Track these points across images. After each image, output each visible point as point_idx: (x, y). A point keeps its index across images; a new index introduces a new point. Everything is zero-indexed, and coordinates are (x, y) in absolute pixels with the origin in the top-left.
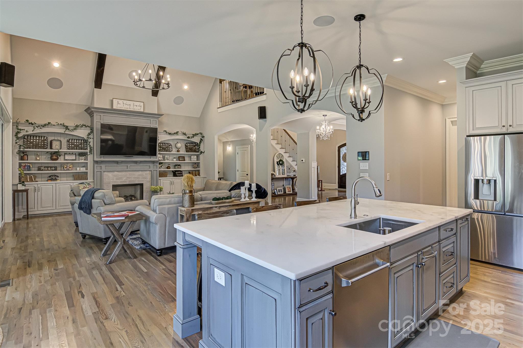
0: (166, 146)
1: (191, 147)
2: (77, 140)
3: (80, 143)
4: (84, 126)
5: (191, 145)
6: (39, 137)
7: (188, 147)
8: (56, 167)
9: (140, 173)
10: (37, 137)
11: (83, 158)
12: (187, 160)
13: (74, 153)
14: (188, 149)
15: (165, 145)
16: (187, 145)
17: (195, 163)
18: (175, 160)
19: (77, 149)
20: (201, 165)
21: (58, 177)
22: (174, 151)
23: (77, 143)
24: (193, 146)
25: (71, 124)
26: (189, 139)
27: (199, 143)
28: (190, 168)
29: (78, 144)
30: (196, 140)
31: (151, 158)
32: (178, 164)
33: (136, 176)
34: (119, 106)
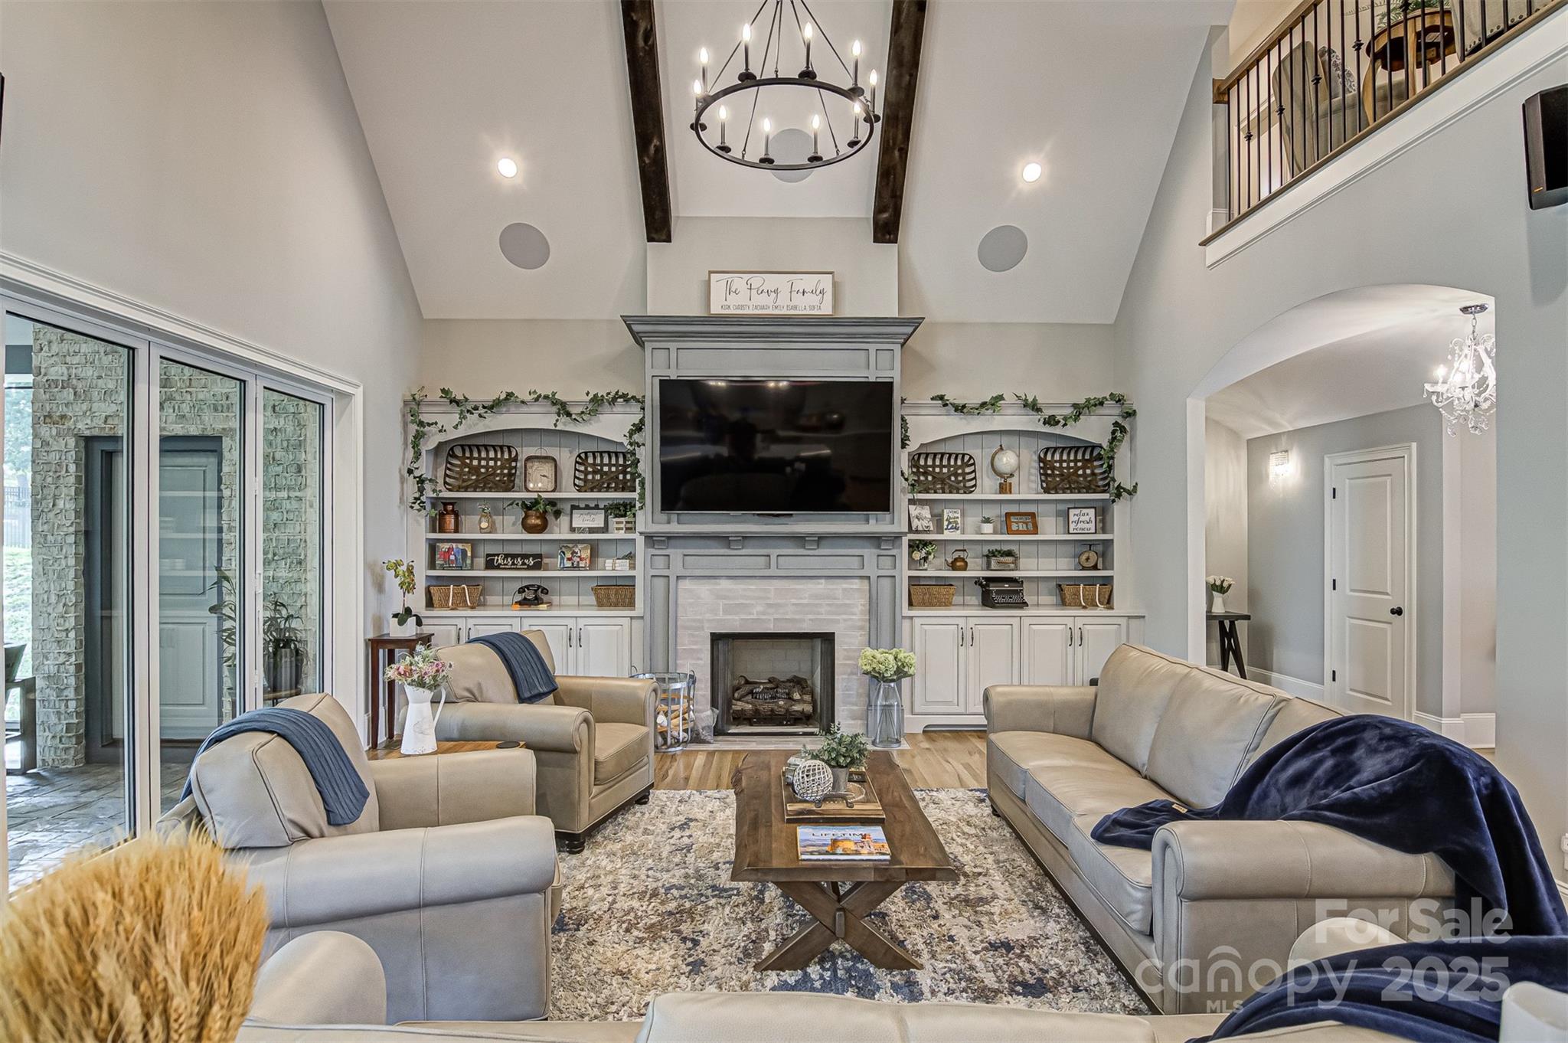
0: (949, 466)
1: (1068, 468)
2: (609, 453)
3: (620, 465)
5: (1072, 458)
6: (495, 448)
7: (1053, 469)
8: (540, 556)
9: (821, 586)
11: (622, 523)
12: (1049, 529)
13: (601, 506)
14: (1052, 478)
15: (945, 462)
16: (1049, 458)
17: (1090, 544)
18: (988, 528)
19: (608, 489)
20: (1118, 553)
21: (545, 591)
22: (986, 488)
23: (612, 465)
24: (1079, 464)
25: (576, 394)
26: (1057, 430)
27: (1105, 445)
28: (1062, 567)
29: (613, 469)
30: (1094, 429)
31: (868, 521)
32: (1005, 548)
33: (805, 598)
34: (733, 300)
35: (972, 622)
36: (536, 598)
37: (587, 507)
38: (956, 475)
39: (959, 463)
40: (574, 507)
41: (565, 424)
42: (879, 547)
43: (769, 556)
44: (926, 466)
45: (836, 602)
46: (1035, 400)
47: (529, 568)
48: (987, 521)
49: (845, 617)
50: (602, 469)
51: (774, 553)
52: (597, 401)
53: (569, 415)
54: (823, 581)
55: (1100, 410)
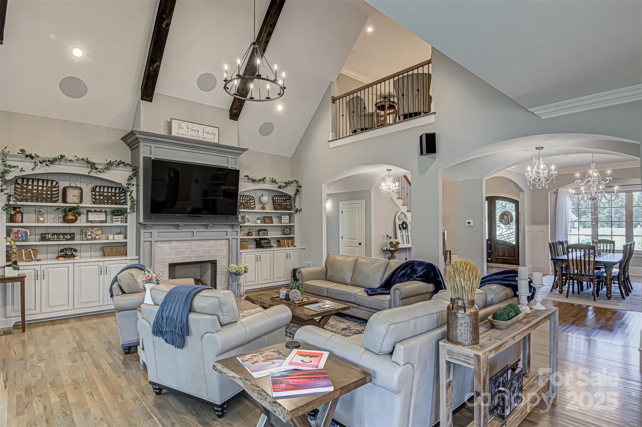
1: (280, 202)
2: (108, 187)
3: (113, 193)
4: (121, 163)
5: (281, 199)
6: (43, 181)
7: (276, 202)
8: (73, 234)
9: (212, 243)
10: (40, 181)
11: (119, 218)
12: (276, 223)
13: (103, 210)
14: (276, 206)
16: (274, 199)
17: (286, 227)
18: (259, 221)
19: (108, 203)
20: (296, 229)
21: (75, 251)
22: (258, 208)
23: (108, 192)
24: (283, 201)
25: (100, 160)
26: (280, 190)
27: (293, 196)
28: (278, 235)
29: (110, 194)
30: (290, 191)
31: (228, 219)
32: (265, 228)
33: (206, 248)
34: (181, 131)
35: (260, 253)
36: (72, 254)
37: (96, 211)
40: (88, 211)
41: (92, 173)
42: (233, 228)
43: (193, 232)
45: (217, 248)
46: (275, 180)
47: (67, 240)
48: (258, 219)
49: (220, 254)
50: (104, 194)
51: (195, 230)
52: (110, 164)
53: (96, 169)
54: (212, 241)
55: (292, 185)
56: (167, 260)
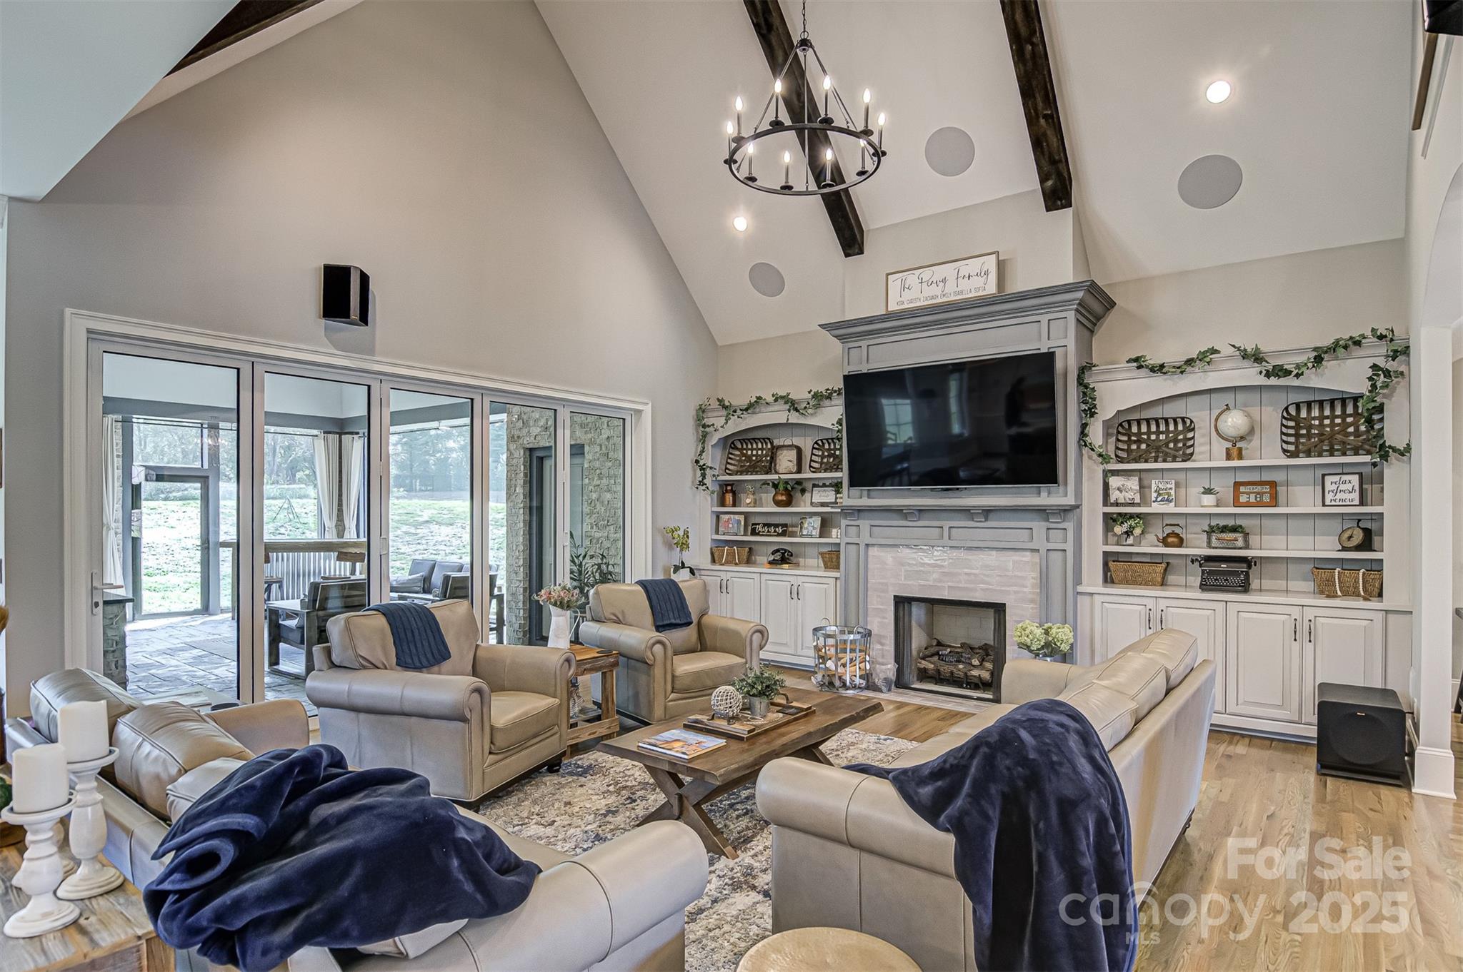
0: (1166, 432)
8: (788, 526)
9: (992, 557)
13: (832, 484)
15: (1162, 428)
17: (1353, 519)
18: (1210, 499)
19: (836, 470)
21: (790, 554)
22: (1209, 453)
25: (803, 392)
26: (1292, 382)
27: (1366, 395)
31: (1039, 493)
32: (1231, 522)
33: (977, 568)
34: (907, 295)
35: (1162, 604)
37: (824, 485)
38: (1176, 441)
39: (1180, 427)
40: (815, 486)
41: (794, 418)
42: (1047, 520)
43: (941, 527)
44: (1139, 433)
45: (1007, 573)
47: (779, 535)
48: (1208, 492)
49: (1015, 589)
51: (946, 524)
52: (817, 396)
53: (796, 410)
54: (994, 553)
55: (1356, 351)
56: (891, 588)
